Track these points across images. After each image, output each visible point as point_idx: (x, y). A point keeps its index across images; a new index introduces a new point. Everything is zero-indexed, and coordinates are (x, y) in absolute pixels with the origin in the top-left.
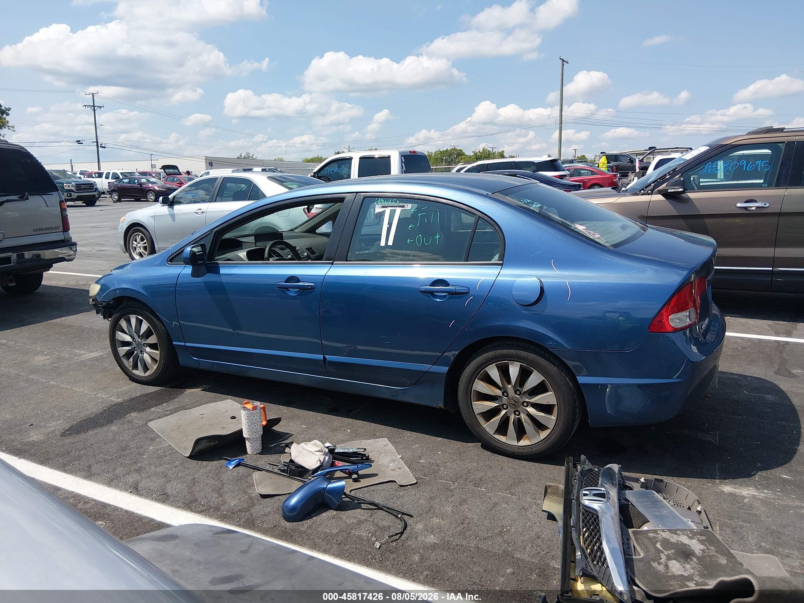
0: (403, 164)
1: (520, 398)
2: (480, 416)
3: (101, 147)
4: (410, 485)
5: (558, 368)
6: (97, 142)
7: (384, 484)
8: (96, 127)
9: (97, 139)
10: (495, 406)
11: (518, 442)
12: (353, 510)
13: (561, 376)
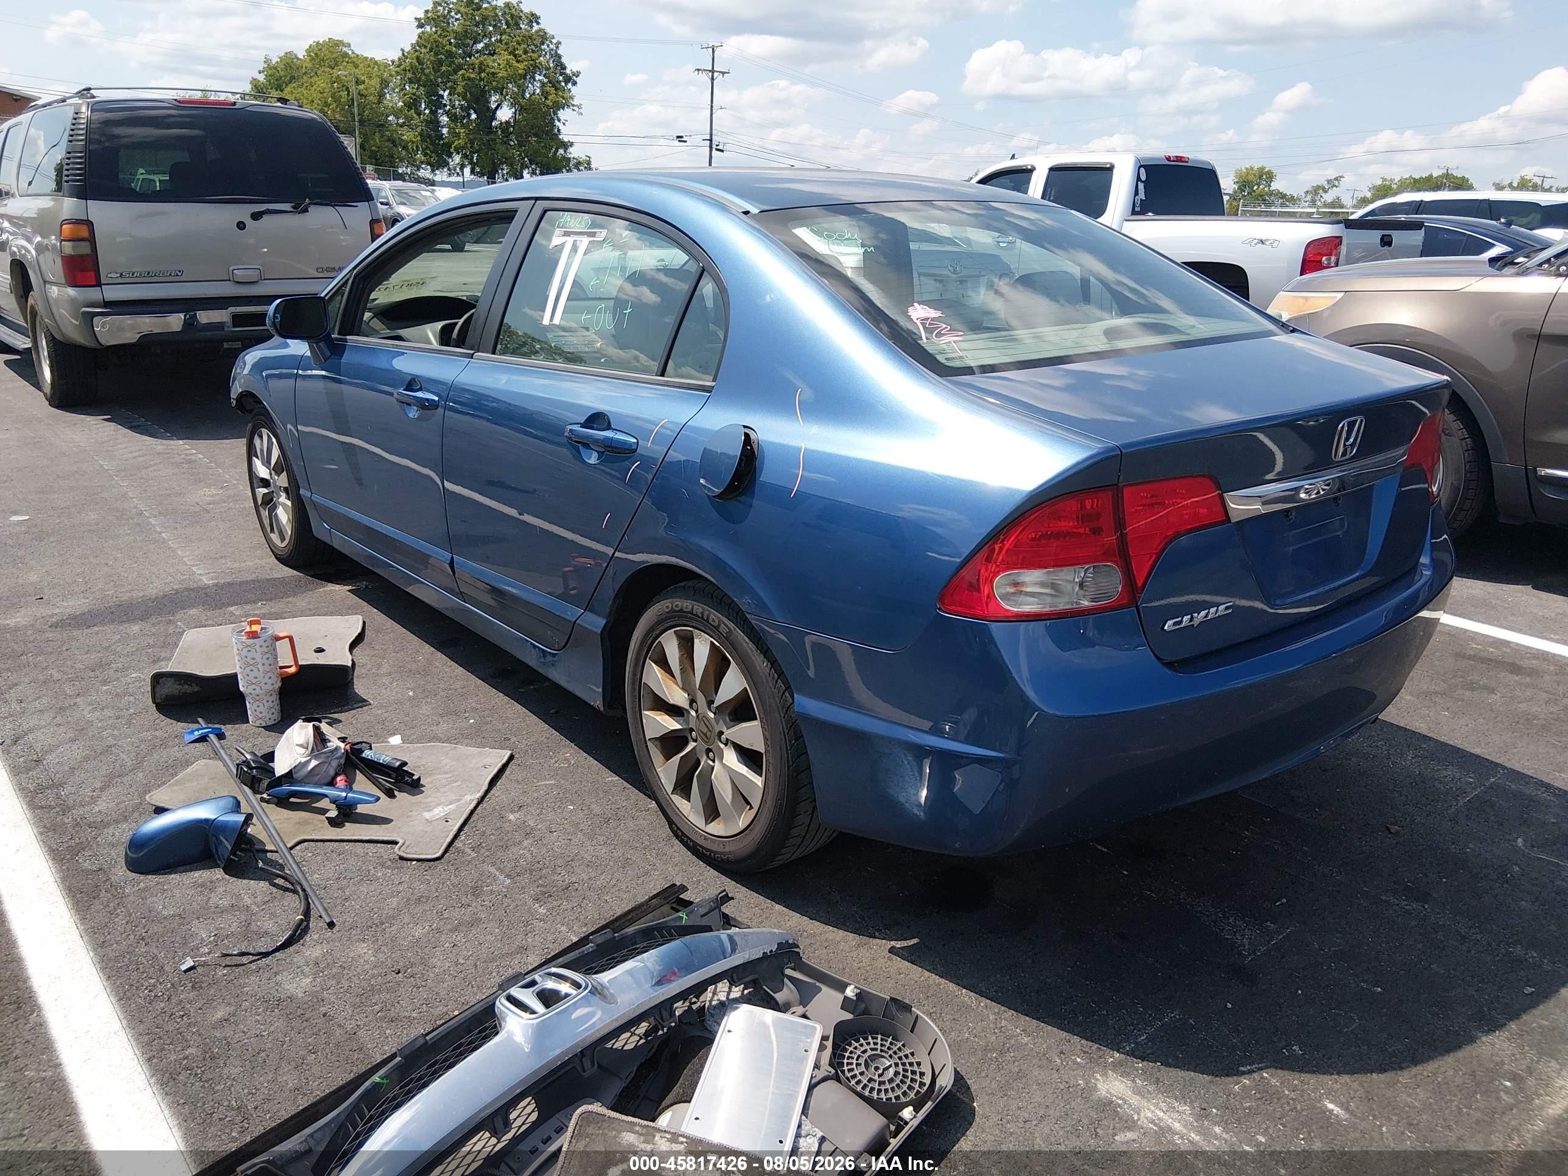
0: (1141, 186)
1: (713, 721)
2: (656, 746)
3: (717, 150)
4: (419, 860)
5: (772, 664)
6: (711, 140)
7: (379, 845)
8: (712, 110)
9: (711, 135)
10: (672, 728)
11: (706, 824)
12: (252, 882)
13: (773, 687)
